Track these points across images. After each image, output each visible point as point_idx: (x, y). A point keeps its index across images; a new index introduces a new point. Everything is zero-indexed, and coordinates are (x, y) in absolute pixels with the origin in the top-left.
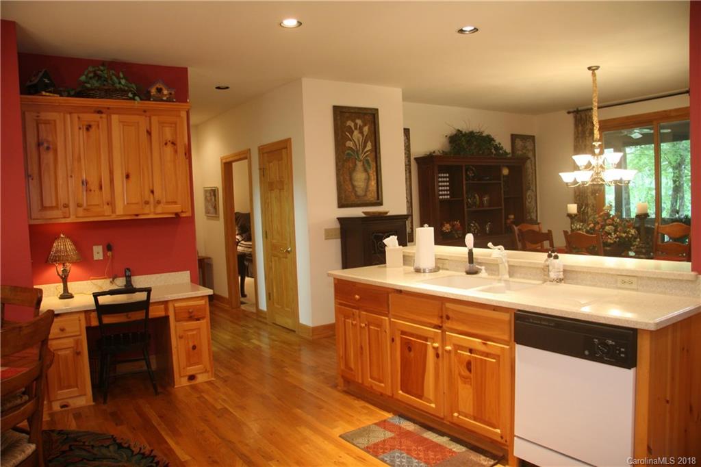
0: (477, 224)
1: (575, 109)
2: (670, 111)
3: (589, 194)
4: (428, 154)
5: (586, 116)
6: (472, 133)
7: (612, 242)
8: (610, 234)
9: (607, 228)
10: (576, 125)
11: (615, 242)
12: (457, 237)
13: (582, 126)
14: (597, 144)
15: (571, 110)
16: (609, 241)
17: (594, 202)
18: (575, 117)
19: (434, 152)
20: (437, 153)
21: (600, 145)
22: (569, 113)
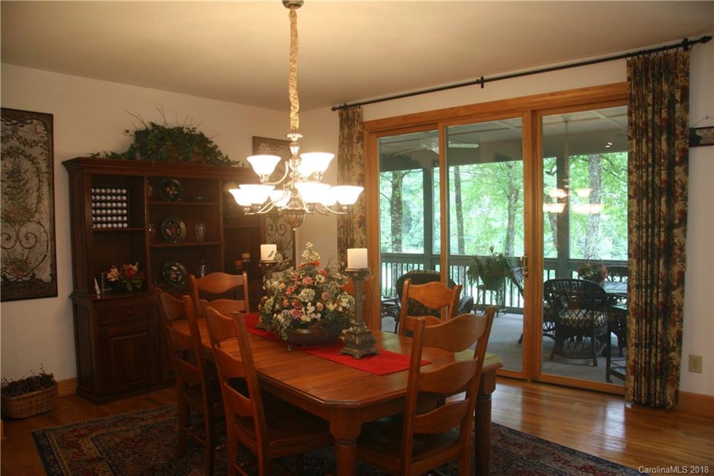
0: (182, 267)
1: (343, 105)
2: (459, 108)
3: (356, 226)
4: (89, 156)
5: (354, 113)
6: (180, 129)
7: (308, 320)
8: (305, 304)
9: (303, 293)
10: (342, 127)
11: (314, 320)
12: (130, 289)
13: (348, 127)
14: (295, 137)
15: (337, 106)
16: (304, 318)
17: (364, 237)
18: (341, 115)
19: (98, 154)
20: (102, 156)
21: (299, 139)
22: (334, 109)
